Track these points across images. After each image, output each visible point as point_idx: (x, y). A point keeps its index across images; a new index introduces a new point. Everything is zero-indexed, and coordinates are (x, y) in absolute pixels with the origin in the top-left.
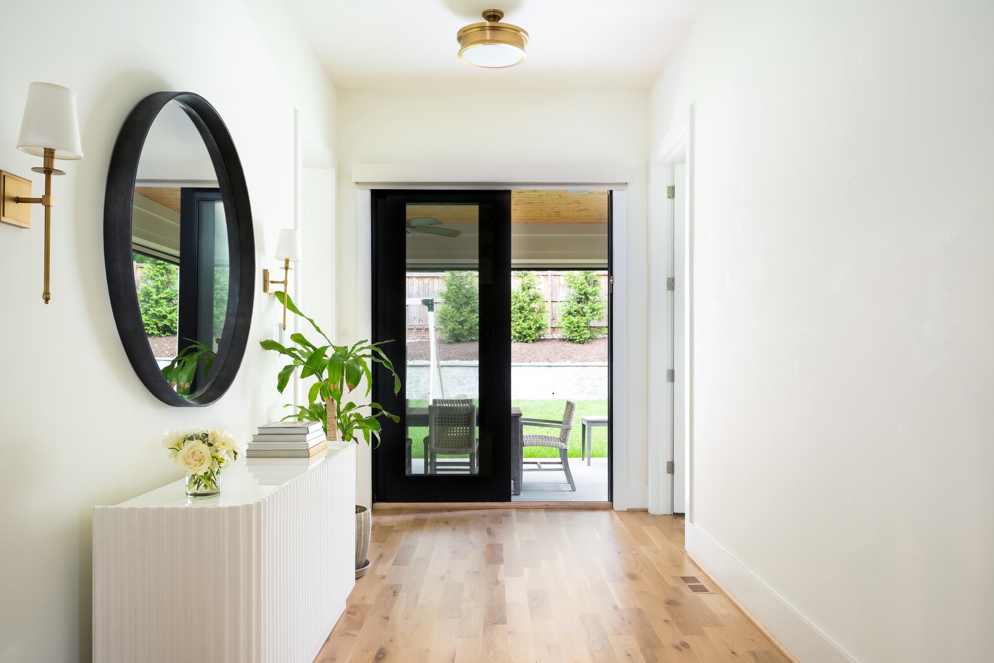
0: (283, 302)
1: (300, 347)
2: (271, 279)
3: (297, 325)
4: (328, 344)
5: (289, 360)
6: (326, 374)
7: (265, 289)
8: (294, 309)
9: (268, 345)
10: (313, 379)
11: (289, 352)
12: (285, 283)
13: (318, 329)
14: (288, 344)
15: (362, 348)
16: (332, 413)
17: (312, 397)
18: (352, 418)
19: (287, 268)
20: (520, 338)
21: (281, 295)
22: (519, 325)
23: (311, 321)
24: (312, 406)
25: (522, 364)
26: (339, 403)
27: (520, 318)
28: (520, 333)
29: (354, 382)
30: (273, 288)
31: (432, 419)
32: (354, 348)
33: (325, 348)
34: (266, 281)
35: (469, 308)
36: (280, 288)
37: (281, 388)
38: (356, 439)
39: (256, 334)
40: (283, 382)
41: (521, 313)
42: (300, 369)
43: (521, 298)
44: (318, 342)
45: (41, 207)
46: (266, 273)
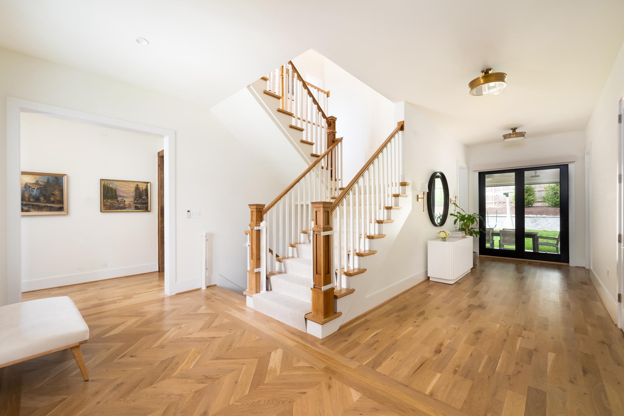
0: (455, 205)
1: (458, 215)
2: (452, 200)
3: (458, 210)
4: (466, 214)
5: (456, 218)
6: (465, 221)
7: (451, 203)
8: (458, 206)
9: (451, 215)
10: (462, 222)
11: (456, 216)
12: (455, 201)
13: (463, 211)
14: (456, 214)
15: (475, 215)
16: (467, 230)
17: (462, 226)
18: (472, 231)
19: (456, 198)
20: (555, 206)
21: (454, 204)
22: (554, 200)
23: (462, 209)
24: (462, 228)
25: (556, 216)
26: (469, 227)
27: (555, 197)
28: (555, 203)
29: (473, 222)
30: (452, 202)
31: (501, 234)
32: (473, 215)
33: (465, 215)
34: (451, 201)
35: (528, 194)
36: (454, 202)
37: (455, 224)
38: (473, 236)
39: (449, 212)
40: (455, 222)
41: (555, 195)
42: (459, 220)
43: (555, 189)
44: (463, 214)
45: (423, 199)
46: (451, 199)
